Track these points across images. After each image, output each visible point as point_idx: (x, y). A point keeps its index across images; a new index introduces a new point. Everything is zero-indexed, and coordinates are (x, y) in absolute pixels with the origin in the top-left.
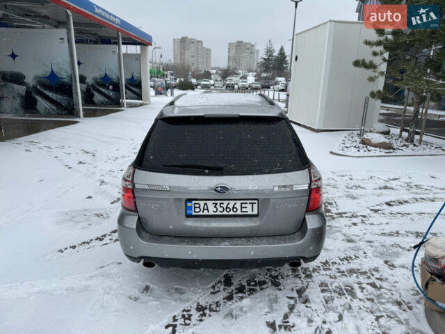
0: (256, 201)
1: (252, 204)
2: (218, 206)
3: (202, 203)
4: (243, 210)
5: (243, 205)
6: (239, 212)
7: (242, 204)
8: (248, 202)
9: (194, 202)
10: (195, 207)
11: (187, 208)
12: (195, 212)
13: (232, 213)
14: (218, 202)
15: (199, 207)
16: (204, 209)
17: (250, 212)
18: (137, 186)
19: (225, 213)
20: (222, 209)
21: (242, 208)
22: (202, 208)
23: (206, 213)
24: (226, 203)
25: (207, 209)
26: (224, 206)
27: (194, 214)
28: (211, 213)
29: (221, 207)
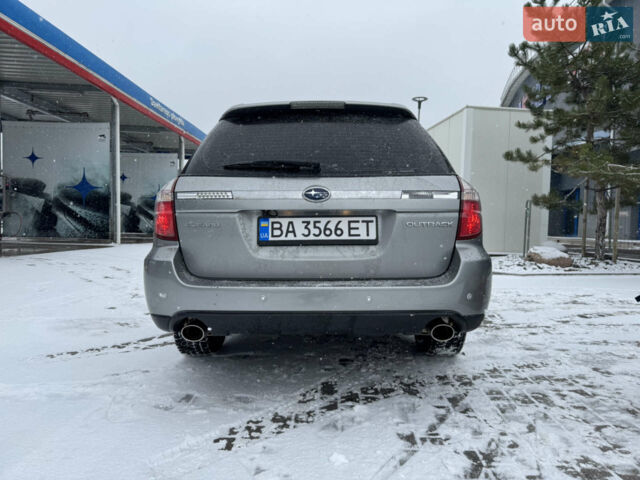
0: (374, 219)
1: (367, 222)
2: (311, 226)
3: (285, 222)
4: (353, 232)
5: (353, 225)
6: (345, 237)
7: (350, 222)
8: (360, 219)
9: (271, 220)
10: (273, 229)
11: (260, 229)
12: (273, 236)
13: (333, 237)
14: (312, 220)
15: (280, 229)
16: (288, 232)
17: (364, 237)
18: (180, 196)
19: (322, 237)
20: (317, 232)
21: (350, 229)
22: (284, 229)
23: (291, 237)
24: (324, 221)
25: (294, 232)
26: (322, 226)
27: (271, 239)
28: (300, 237)
29: (315, 227)
